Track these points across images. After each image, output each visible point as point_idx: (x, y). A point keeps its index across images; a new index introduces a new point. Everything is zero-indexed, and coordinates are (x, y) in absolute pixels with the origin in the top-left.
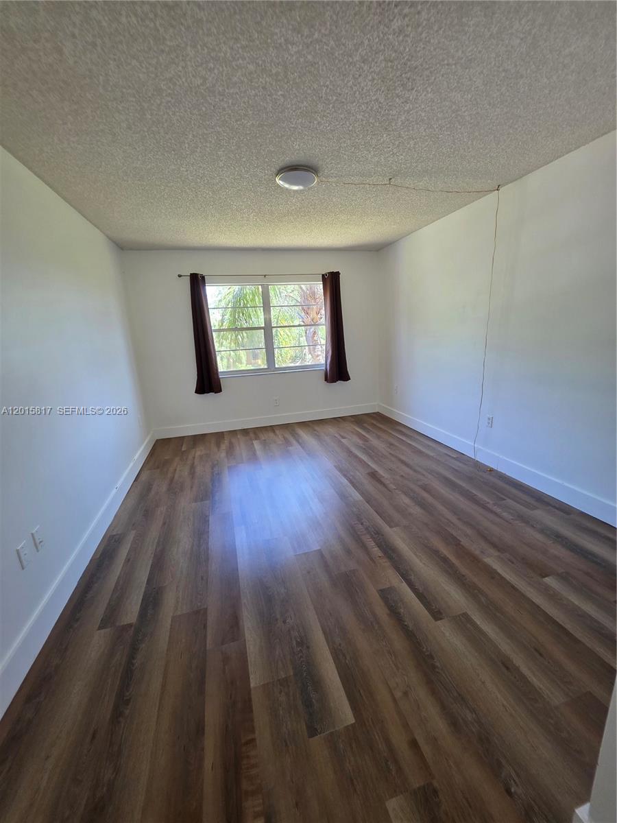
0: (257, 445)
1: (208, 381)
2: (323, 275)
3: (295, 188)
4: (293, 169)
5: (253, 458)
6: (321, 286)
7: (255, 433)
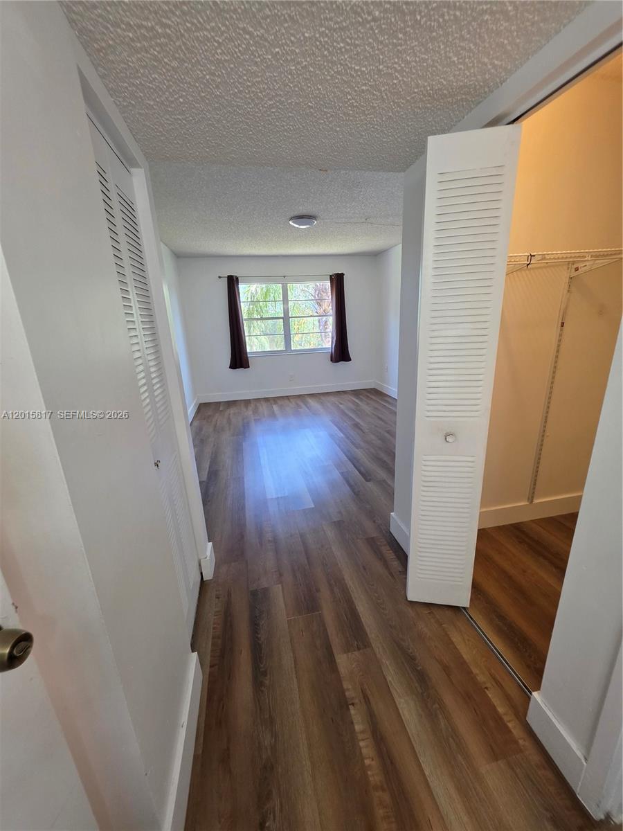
0: (275, 408)
1: (239, 359)
2: (331, 276)
3: (304, 227)
4: (300, 218)
5: (273, 415)
6: (329, 284)
7: (274, 401)
